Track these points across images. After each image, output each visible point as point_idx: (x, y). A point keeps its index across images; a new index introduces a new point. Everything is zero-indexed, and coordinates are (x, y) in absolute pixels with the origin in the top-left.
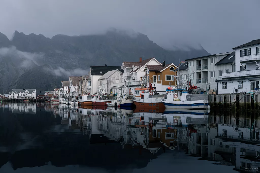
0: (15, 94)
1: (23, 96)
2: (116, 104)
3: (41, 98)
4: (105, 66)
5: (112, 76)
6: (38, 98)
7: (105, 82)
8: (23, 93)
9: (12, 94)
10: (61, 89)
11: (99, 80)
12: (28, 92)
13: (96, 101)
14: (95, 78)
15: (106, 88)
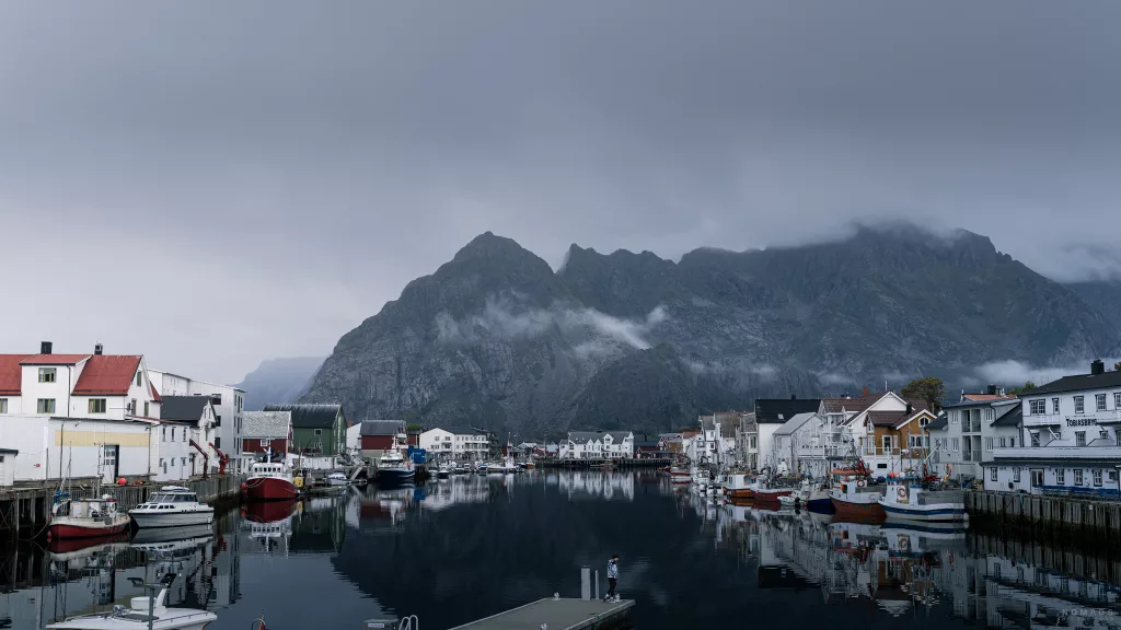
0: (575, 446)
1: (596, 451)
2: (797, 500)
3: (647, 455)
4: (790, 398)
5: (802, 428)
6: (639, 455)
7: (787, 441)
8: (598, 443)
9: (567, 447)
10: (698, 436)
11: (775, 435)
12: (612, 439)
13: (761, 491)
14: (766, 431)
15: (790, 456)
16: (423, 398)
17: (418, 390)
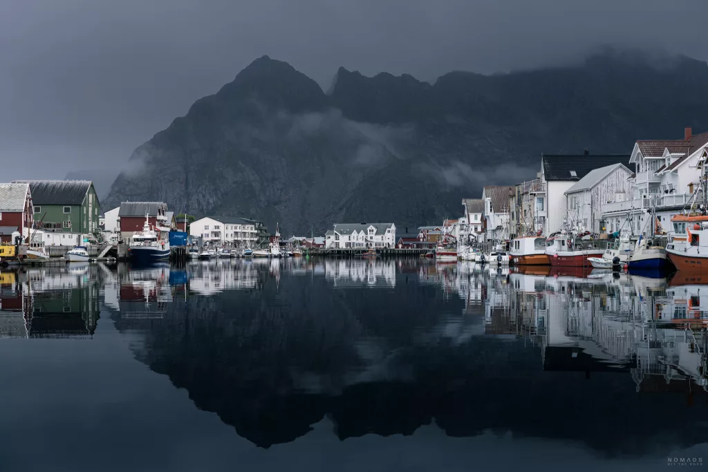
0: (341, 237)
1: (360, 241)
2: (616, 260)
3: (408, 246)
4: (583, 153)
5: (605, 182)
6: (400, 246)
7: (585, 199)
8: (362, 234)
9: (333, 237)
10: (461, 220)
11: (568, 194)
12: (375, 230)
13: (561, 254)
14: (557, 190)
15: (589, 217)
16: (208, 203)
17: (204, 196)
